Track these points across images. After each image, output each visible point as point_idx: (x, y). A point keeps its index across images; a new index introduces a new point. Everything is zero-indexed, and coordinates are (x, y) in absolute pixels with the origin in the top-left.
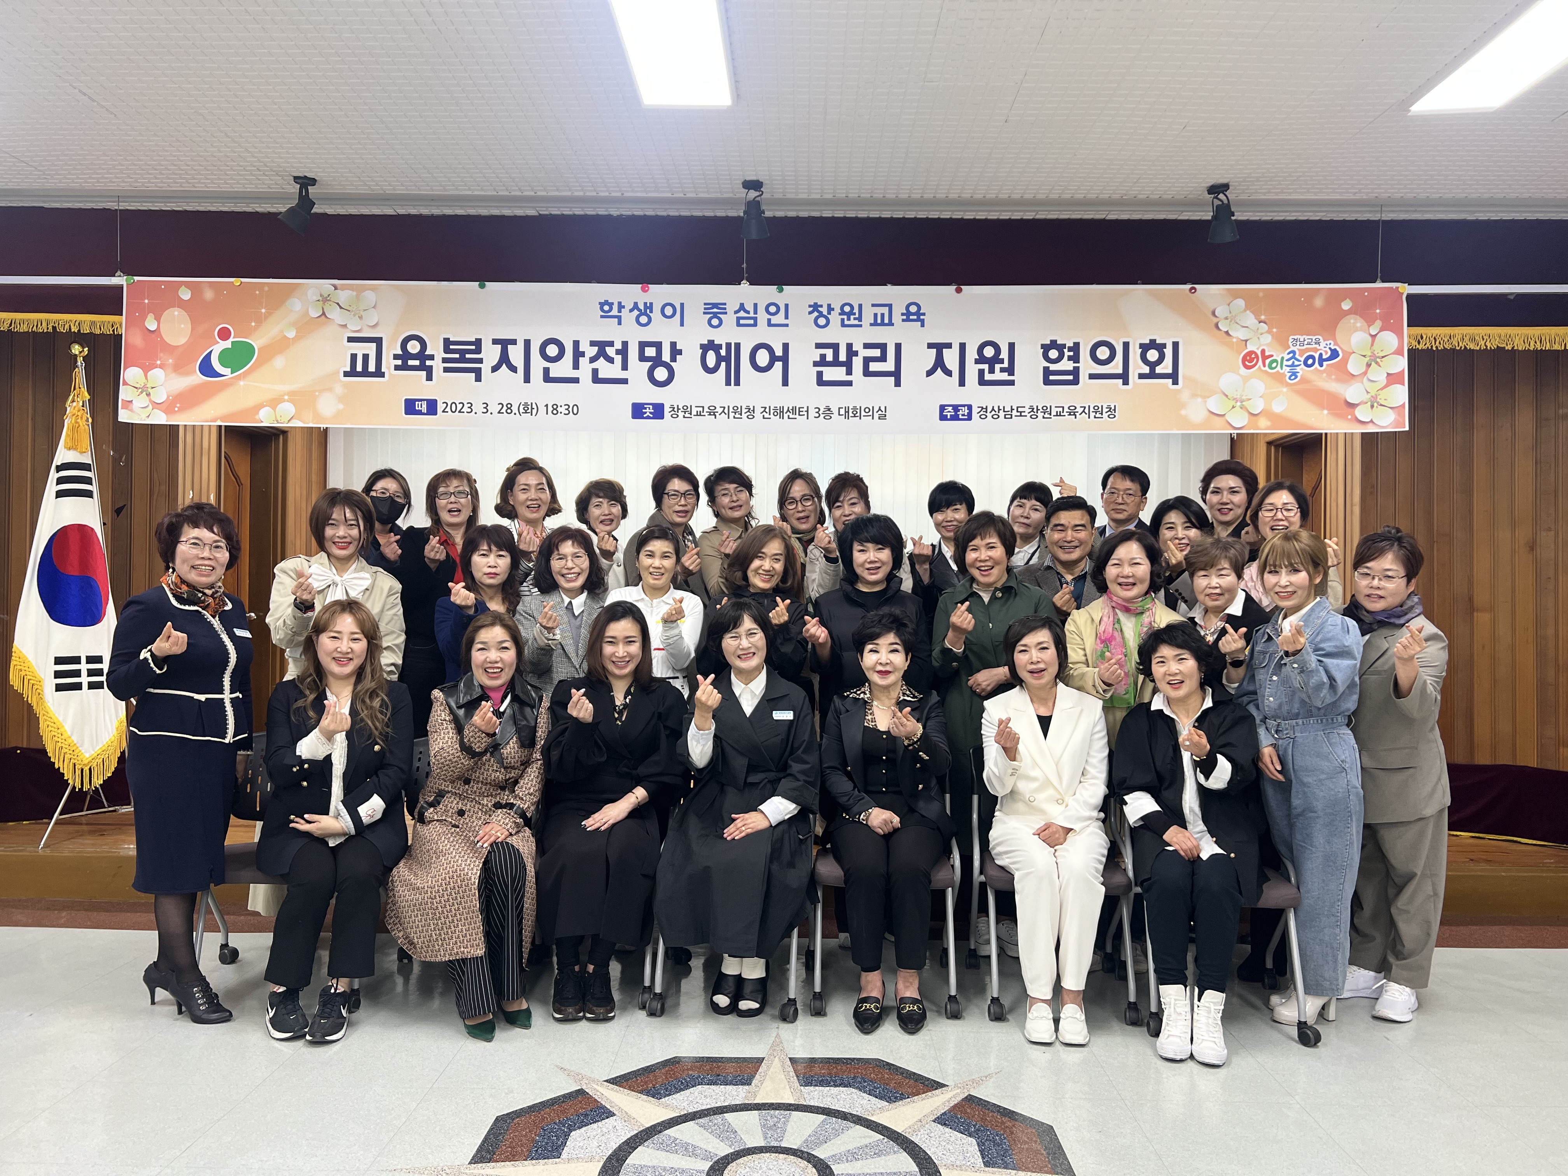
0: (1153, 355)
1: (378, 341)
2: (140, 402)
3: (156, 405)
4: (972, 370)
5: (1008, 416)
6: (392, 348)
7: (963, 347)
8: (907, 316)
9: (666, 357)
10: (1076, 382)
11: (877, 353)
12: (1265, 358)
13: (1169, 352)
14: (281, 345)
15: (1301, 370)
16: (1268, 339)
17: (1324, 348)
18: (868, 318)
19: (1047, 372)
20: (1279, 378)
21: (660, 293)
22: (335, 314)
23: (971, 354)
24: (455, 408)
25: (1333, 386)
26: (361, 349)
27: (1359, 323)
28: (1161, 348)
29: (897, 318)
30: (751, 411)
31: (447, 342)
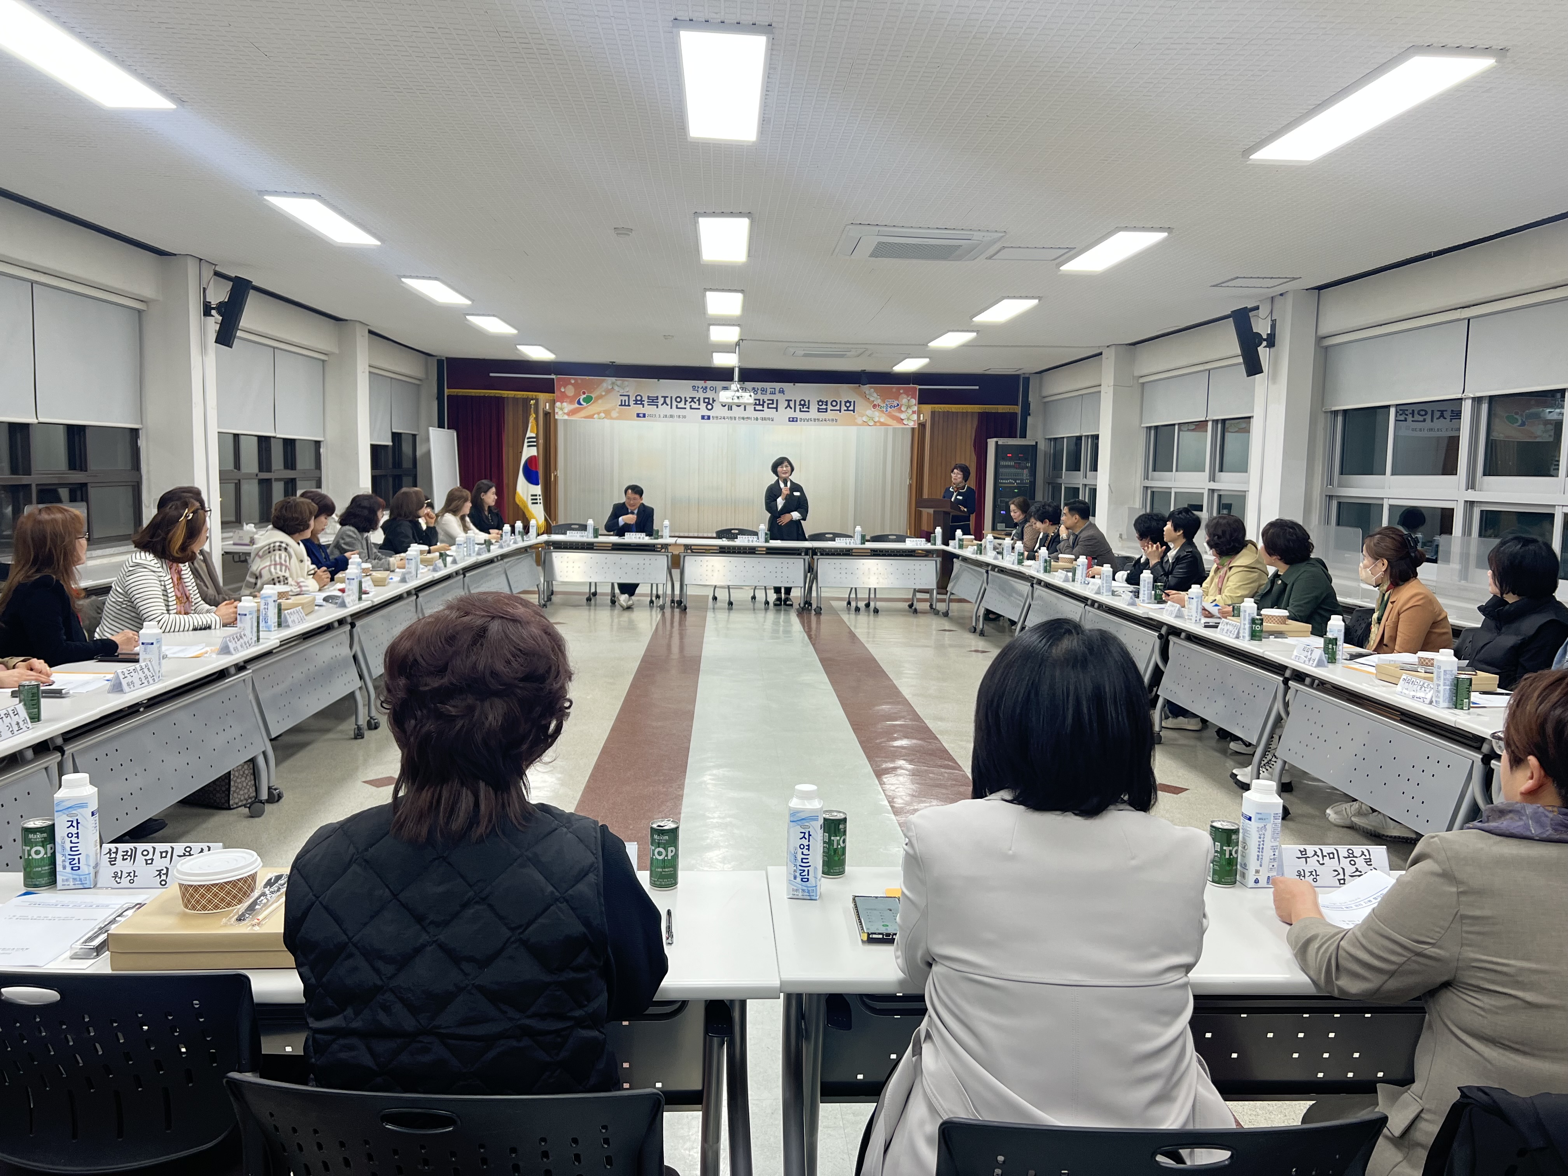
0: (848, 404)
1: (629, 396)
2: (560, 412)
3: (565, 413)
4: (798, 408)
5: (808, 421)
6: (632, 398)
7: (795, 401)
8: (780, 392)
9: (711, 402)
10: (826, 412)
11: (771, 402)
12: (879, 406)
13: (852, 404)
14: (600, 397)
15: (889, 409)
16: (879, 401)
17: (895, 404)
18: (769, 392)
19: (819, 409)
20: (883, 411)
21: (710, 383)
22: (616, 388)
23: (798, 403)
24: (650, 416)
25: (898, 414)
26: (624, 398)
27: (905, 396)
28: (850, 402)
29: (777, 392)
30: (735, 418)
31: (648, 397)
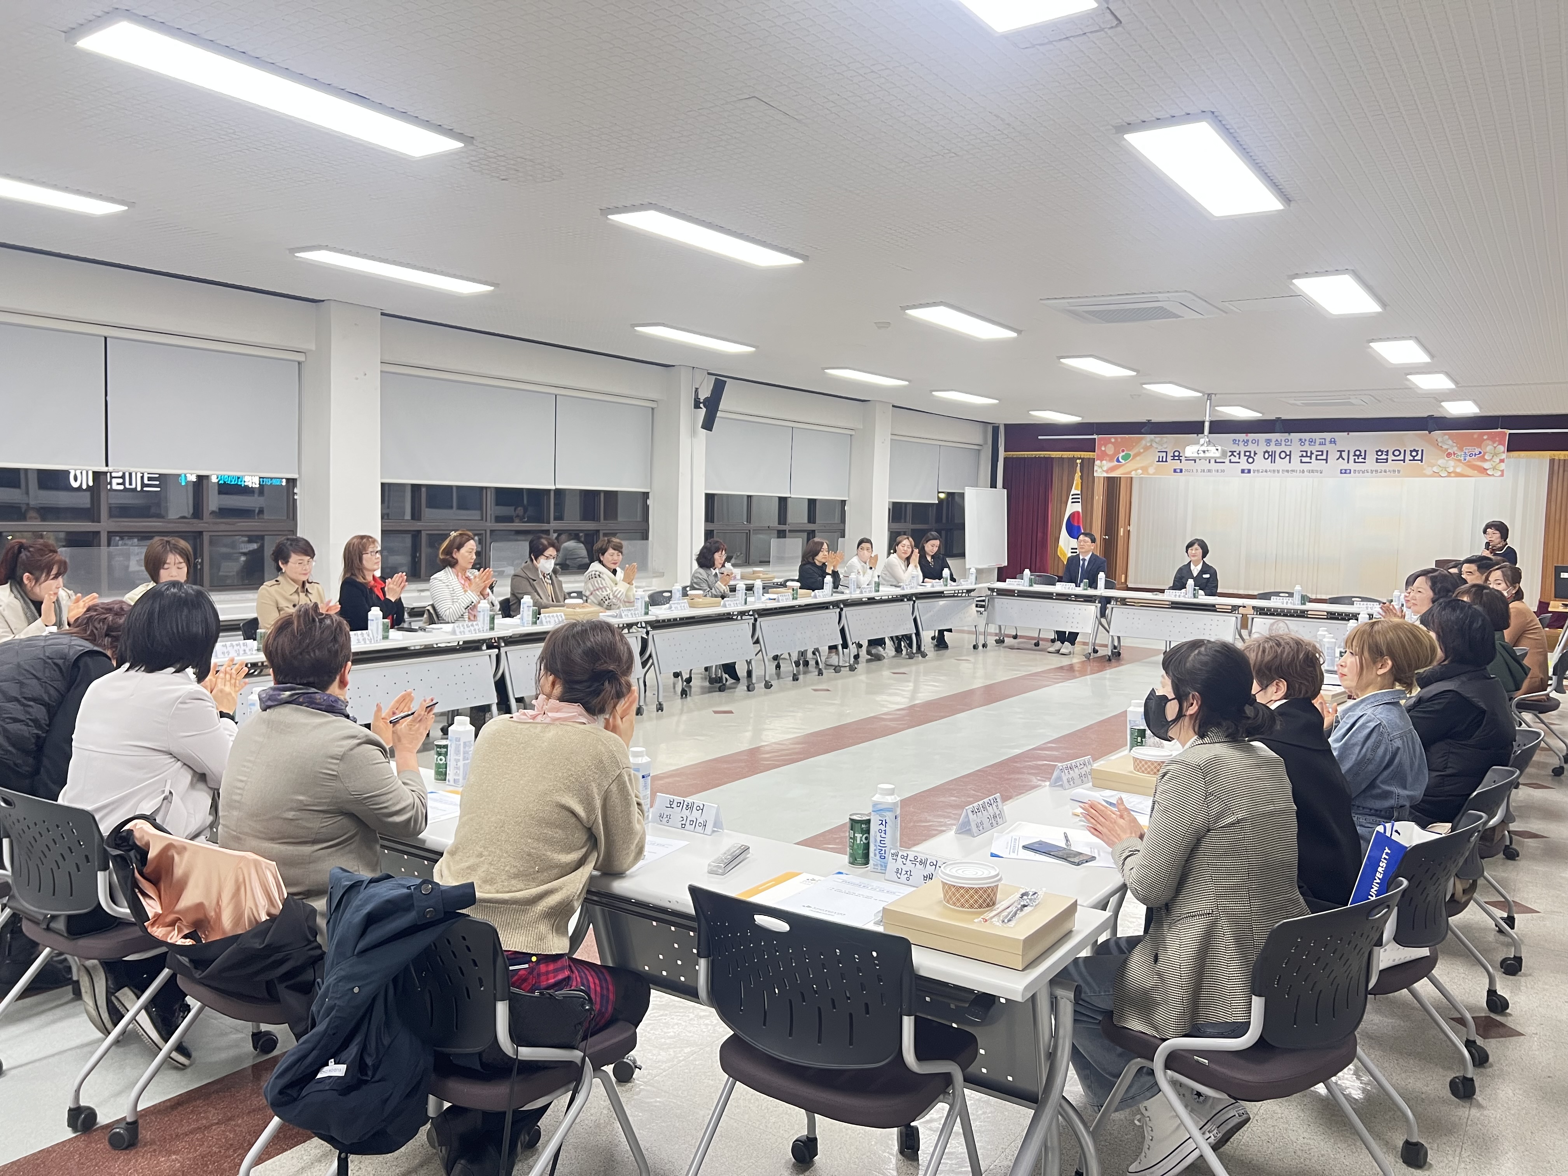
0: (1414, 454)
1: (1166, 452)
2: (1099, 470)
3: (1104, 471)
4: (1352, 458)
5: (1363, 472)
6: (1170, 454)
7: (1349, 451)
8: (1331, 442)
9: (1252, 455)
10: (1387, 462)
11: (1320, 453)
12: (1454, 454)
13: (1420, 453)
14: (1138, 454)
15: (1468, 458)
16: (1455, 449)
18: (1318, 443)
19: (1377, 459)
20: (1460, 461)
21: (1251, 436)
22: (1154, 445)
23: (1352, 454)
25: (1479, 463)
26: (1161, 454)
27: (1490, 443)
28: (1417, 451)
29: (1327, 443)
30: (1278, 471)
